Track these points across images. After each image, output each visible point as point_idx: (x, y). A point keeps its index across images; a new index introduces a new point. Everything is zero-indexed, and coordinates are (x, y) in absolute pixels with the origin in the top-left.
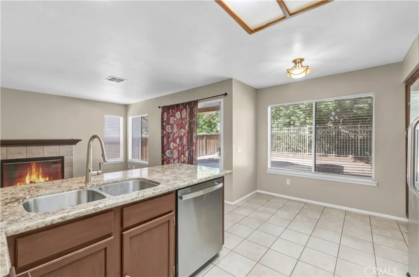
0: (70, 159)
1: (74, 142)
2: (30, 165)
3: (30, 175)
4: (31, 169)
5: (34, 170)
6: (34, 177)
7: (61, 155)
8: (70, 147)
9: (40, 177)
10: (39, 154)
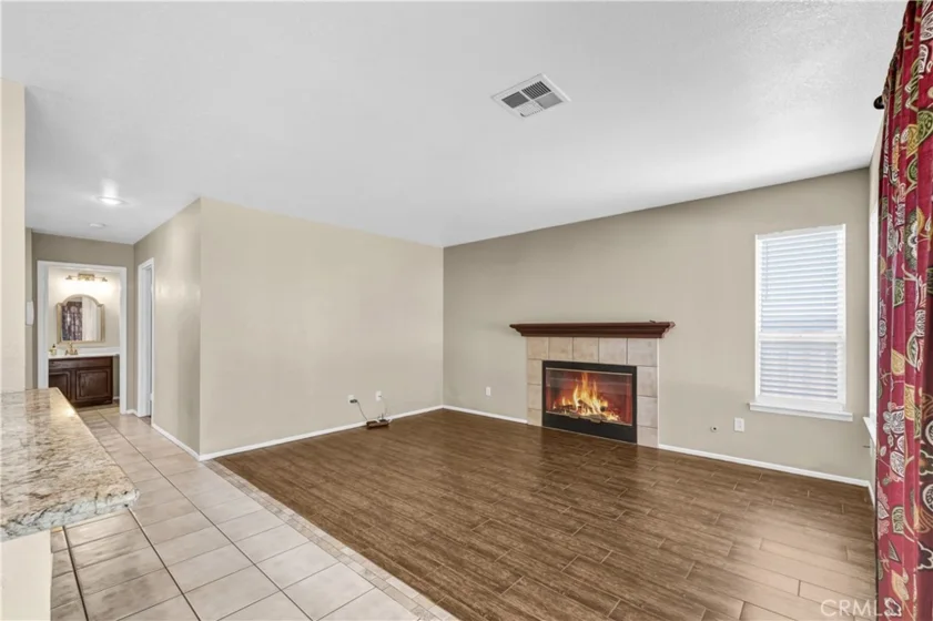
0: (650, 374)
1: (655, 330)
2: (579, 376)
3: (580, 391)
4: (581, 384)
5: (585, 382)
6: (585, 396)
7: (631, 363)
8: (650, 345)
9: (595, 398)
10: (592, 355)
